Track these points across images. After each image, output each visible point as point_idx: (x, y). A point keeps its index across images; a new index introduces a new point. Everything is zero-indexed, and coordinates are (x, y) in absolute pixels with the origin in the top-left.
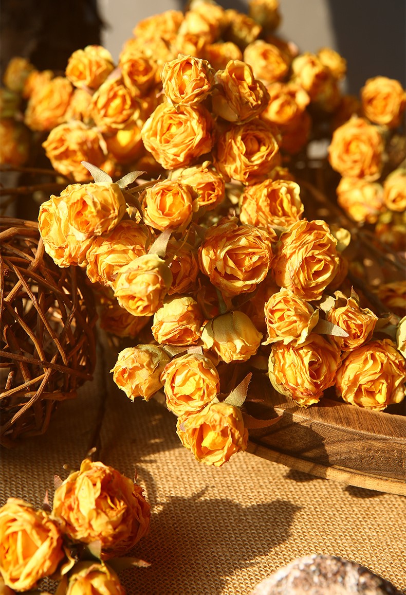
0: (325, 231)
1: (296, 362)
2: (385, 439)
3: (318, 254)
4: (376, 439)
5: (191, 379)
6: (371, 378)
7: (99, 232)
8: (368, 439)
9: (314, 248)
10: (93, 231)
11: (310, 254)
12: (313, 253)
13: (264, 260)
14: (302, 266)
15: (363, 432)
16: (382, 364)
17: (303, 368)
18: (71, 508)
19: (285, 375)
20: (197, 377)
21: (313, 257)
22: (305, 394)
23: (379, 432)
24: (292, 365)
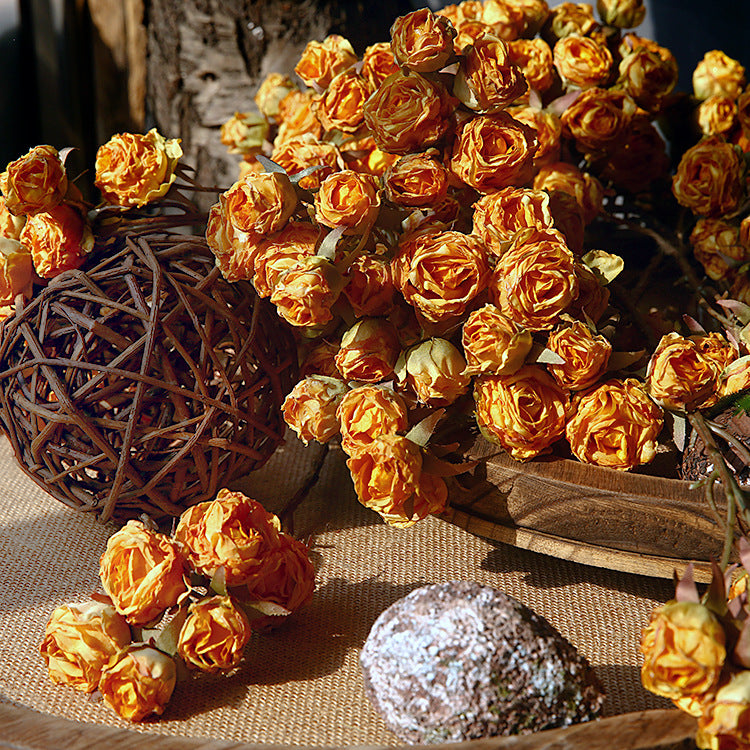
0: (558, 241)
1: (503, 398)
2: (610, 495)
3: (544, 269)
4: (600, 496)
5: (368, 412)
6: (604, 424)
7: (260, 230)
8: (589, 496)
9: (539, 260)
10: (253, 229)
11: (533, 268)
12: (536, 268)
13: (471, 273)
14: (522, 283)
15: (583, 487)
16: (617, 406)
17: (511, 404)
18: (194, 533)
19: (489, 415)
20: (374, 410)
21: (537, 273)
22: (515, 439)
23: (604, 488)
24: (499, 402)
